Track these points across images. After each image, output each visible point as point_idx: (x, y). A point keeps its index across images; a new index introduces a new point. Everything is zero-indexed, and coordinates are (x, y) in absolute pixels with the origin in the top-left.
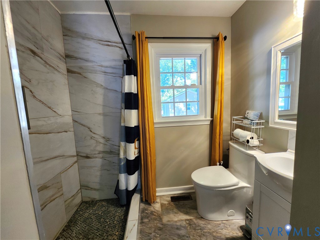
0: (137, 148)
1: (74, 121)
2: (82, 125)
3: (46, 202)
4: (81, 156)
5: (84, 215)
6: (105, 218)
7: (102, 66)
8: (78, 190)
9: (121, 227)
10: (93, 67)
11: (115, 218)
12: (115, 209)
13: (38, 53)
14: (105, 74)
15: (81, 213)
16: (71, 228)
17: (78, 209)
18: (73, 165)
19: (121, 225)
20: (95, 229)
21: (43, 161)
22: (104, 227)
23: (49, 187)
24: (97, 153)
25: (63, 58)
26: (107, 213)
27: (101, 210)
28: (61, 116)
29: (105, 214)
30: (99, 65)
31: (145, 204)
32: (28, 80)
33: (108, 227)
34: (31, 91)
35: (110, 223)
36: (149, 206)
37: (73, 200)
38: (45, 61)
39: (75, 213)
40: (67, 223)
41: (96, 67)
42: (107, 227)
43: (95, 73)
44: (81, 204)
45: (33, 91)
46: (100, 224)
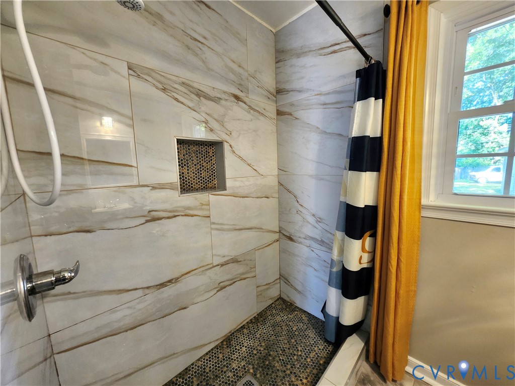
0: (369, 252)
1: (280, 184)
2: (288, 190)
3: (235, 278)
4: (284, 235)
5: (277, 317)
6: (297, 342)
7: (320, 94)
8: (277, 280)
9: (313, 376)
10: (308, 100)
11: (310, 353)
12: (315, 338)
13: (242, 98)
14: (325, 106)
15: (274, 311)
16: (259, 324)
17: (272, 304)
18: (272, 244)
19: (315, 371)
20: (280, 347)
21: (237, 229)
22: (291, 354)
23: (240, 261)
24: (303, 236)
25: (273, 95)
26: (303, 336)
27: (297, 326)
28: (262, 177)
29: (301, 336)
30: (316, 93)
31: (372, 367)
32: (228, 133)
33: (297, 360)
34: (231, 146)
35: (301, 355)
36: (381, 382)
37: (267, 289)
38: (249, 106)
39: (268, 307)
40: (258, 315)
41: (311, 98)
42: (295, 357)
43: (310, 109)
44: (278, 299)
45: (233, 145)
46: (288, 346)
